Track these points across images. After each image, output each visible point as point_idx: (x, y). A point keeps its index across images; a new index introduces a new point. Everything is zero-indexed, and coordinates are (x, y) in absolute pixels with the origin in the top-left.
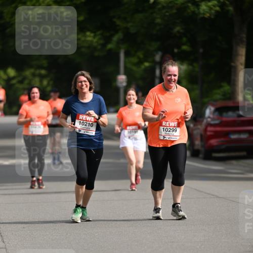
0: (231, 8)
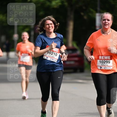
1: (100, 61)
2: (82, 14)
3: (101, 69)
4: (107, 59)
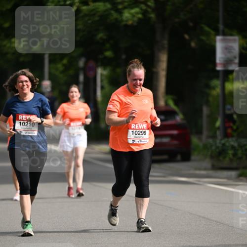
0: (153, 16)
1: (133, 132)
2: (187, 37)
3: (135, 143)
4: (143, 128)
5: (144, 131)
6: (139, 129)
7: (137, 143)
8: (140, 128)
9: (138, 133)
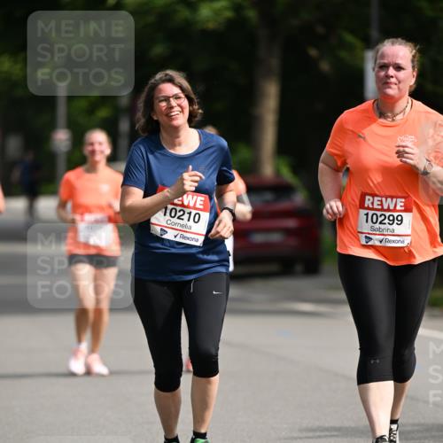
3: (369, 243)
4: (392, 207)
5: (396, 214)
6: (382, 210)
7: (378, 243)
8: (385, 207)
9: (380, 219)
